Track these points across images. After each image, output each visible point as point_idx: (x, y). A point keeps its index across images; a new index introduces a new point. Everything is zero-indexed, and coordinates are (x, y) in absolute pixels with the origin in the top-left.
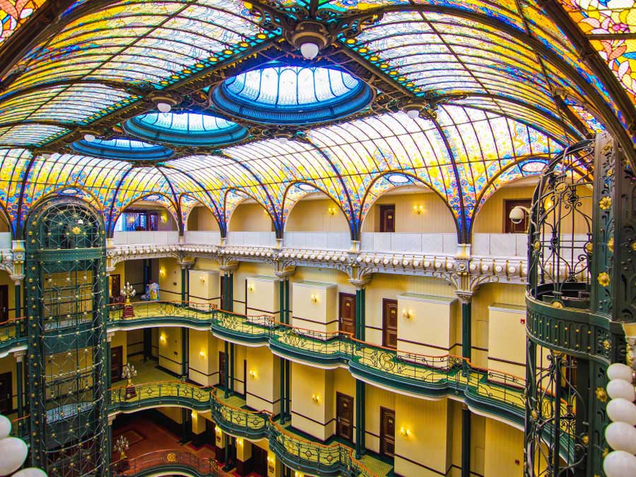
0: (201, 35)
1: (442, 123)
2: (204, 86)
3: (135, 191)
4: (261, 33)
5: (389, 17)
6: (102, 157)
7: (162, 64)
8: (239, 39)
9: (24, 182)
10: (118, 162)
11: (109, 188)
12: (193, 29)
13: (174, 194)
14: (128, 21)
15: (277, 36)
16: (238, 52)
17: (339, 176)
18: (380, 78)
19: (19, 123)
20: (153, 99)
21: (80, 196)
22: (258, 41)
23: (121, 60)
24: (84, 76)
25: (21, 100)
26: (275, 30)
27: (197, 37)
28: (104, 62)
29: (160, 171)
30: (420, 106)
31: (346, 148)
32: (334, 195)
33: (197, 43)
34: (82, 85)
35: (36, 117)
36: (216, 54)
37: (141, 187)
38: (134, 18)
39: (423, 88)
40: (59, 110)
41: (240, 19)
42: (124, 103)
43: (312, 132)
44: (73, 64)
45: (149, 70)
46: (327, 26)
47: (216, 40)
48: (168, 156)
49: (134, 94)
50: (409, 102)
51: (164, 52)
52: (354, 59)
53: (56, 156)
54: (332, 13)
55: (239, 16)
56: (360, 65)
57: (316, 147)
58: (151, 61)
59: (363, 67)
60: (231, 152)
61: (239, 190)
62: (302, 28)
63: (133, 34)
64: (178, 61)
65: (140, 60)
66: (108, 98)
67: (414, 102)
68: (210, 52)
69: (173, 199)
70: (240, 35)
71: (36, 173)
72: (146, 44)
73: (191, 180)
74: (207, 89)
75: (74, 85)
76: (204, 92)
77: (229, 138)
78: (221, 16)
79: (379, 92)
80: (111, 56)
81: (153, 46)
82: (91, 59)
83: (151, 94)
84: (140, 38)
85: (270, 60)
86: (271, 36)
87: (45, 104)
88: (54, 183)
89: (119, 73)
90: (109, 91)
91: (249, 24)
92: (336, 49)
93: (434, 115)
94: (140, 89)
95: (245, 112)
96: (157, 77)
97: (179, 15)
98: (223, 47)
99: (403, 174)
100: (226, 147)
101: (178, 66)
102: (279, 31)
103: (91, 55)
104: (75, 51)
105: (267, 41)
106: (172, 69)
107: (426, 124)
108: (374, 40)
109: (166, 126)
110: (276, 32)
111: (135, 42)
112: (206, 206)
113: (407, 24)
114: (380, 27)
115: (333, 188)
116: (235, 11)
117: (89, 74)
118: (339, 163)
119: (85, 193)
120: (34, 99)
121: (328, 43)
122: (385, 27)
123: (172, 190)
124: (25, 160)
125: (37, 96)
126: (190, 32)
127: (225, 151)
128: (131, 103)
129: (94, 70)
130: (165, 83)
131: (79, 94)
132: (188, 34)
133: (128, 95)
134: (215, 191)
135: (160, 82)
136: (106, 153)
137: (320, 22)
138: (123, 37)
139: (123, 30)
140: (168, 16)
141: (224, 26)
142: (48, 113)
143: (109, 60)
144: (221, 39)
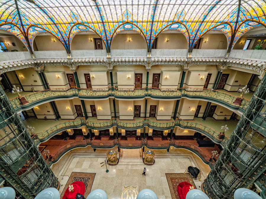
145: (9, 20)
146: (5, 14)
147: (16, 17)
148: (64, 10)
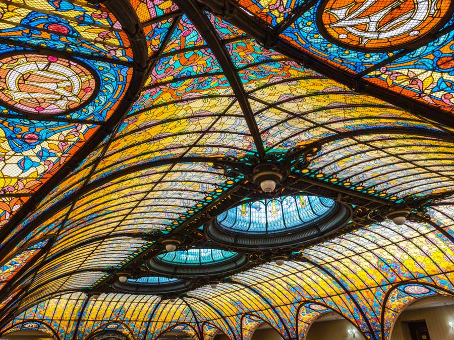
0: (184, 190)
1: (442, 224)
2: (199, 227)
3: (164, 322)
4: (228, 180)
5: (328, 147)
6: (137, 293)
7: (163, 215)
8: (214, 188)
9: (79, 321)
10: (149, 296)
11: (143, 321)
12: (177, 187)
13: (197, 323)
14: (126, 192)
15: (241, 180)
16: (217, 196)
17: (348, 292)
18: (347, 195)
19: (75, 272)
20: (163, 242)
21: (120, 330)
22: (229, 186)
23: (133, 217)
24: (110, 233)
25: (70, 256)
26: (238, 175)
27: (182, 192)
28: (121, 221)
29: (184, 301)
30: (405, 211)
31: (346, 262)
32: (347, 314)
33: (183, 196)
34: (111, 239)
35: (84, 267)
36: (200, 201)
37: (169, 319)
38: (130, 189)
39: (399, 195)
40: (100, 260)
41: (209, 174)
42: (144, 248)
43: (307, 251)
44: (98, 226)
45: (155, 221)
46: (278, 164)
47: (197, 191)
48: (187, 287)
49: (150, 240)
50: (390, 210)
51: (162, 206)
52: (314, 184)
53: (103, 296)
54: (277, 155)
55: (207, 172)
56: (322, 188)
57: (316, 265)
58: (155, 214)
59: (326, 189)
60: (239, 277)
61: (253, 315)
62: (258, 171)
63: (134, 200)
64: (174, 211)
65: (147, 215)
66: (132, 246)
67: (396, 209)
68: (195, 200)
69: (197, 329)
70: (213, 184)
71: (89, 311)
72: (146, 204)
73: (210, 307)
74: (201, 228)
75: (105, 240)
76: (200, 230)
77: (234, 265)
78: (193, 175)
79: (354, 206)
80: (124, 216)
81: (152, 204)
82: (110, 220)
83: (161, 239)
84: (140, 201)
85: (242, 198)
86: (237, 180)
87: (89, 256)
88: (101, 319)
89: (135, 226)
90: (131, 241)
91: (217, 176)
92: (294, 180)
93: (427, 217)
94: (152, 236)
95: (240, 242)
96: (163, 225)
97: (162, 180)
98: (204, 196)
99: (419, 283)
100: (233, 274)
101: (175, 214)
102: (241, 176)
103: (109, 218)
104: (96, 217)
105: (235, 184)
106: (171, 217)
107: (423, 228)
108: (325, 166)
109: (183, 262)
110: (239, 177)
111: (138, 204)
112: (225, 334)
113: (347, 149)
114: (325, 156)
115: (344, 305)
116: (203, 170)
117: (113, 231)
118: (344, 278)
119: (124, 327)
120: (79, 254)
121: (283, 177)
122: (330, 154)
123: (196, 319)
124: (82, 301)
125: (81, 252)
126: (176, 190)
127: (233, 278)
128: (149, 247)
129: (116, 227)
130: (169, 228)
131: (111, 246)
132: (175, 192)
133: (146, 242)
134: (231, 318)
135: (165, 228)
136: (140, 289)
137: (270, 163)
138: (127, 203)
139: (126, 198)
140: (154, 183)
141: (199, 181)
142: (92, 262)
143: (124, 220)
144: (200, 190)
145: (181, 320)
146: (176, 314)
147: (189, 314)
148: (363, 259)
